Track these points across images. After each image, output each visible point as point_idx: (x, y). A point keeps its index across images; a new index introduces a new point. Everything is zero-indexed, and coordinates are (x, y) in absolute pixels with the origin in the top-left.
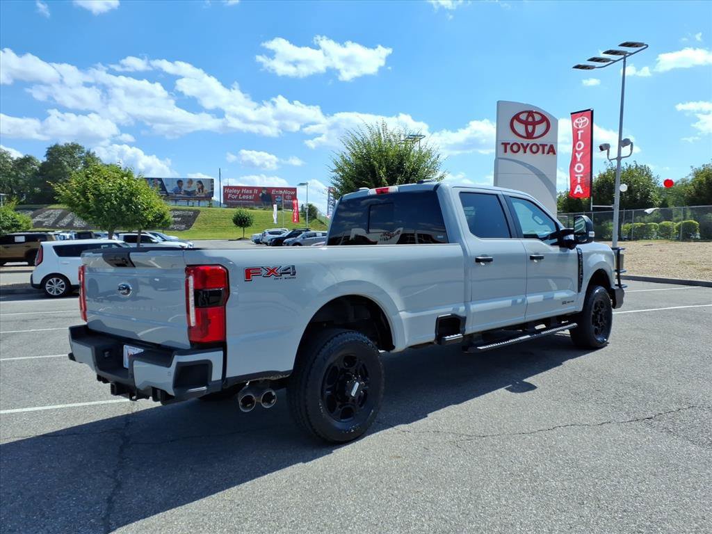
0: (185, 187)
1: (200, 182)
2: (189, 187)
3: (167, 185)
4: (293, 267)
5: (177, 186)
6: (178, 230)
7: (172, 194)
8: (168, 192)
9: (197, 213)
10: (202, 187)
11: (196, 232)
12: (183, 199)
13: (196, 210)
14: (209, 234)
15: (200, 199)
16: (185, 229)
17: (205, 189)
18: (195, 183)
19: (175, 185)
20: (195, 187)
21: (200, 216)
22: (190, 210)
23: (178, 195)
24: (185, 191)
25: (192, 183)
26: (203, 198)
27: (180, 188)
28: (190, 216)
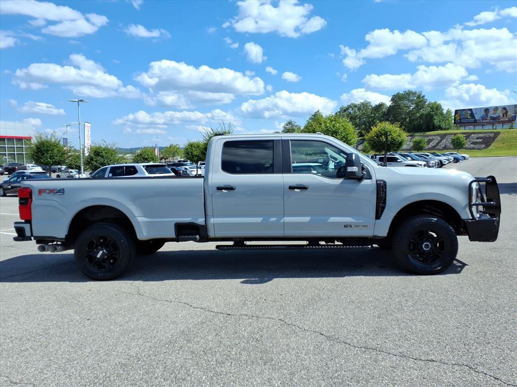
0: (491, 114)
1: (504, 108)
2: (494, 114)
3: (476, 114)
4: (63, 189)
5: (484, 114)
6: (478, 149)
7: (480, 120)
8: (477, 119)
9: (497, 134)
10: (507, 112)
11: (493, 150)
12: (488, 123)
13: (497, 132)
14: (504, 152)
15: (503, 123)
16: (484, 148)
17: (509, 113)
18: (500, 110)
19: (483, 113)
20: (500, 113)
21: (499, 137)
22: (491, 133)
23: (484, 121)
24: (491, 117)
25: (497, 110)
26: (507, 121)
27: (487, 115)
28: (490, 138)
